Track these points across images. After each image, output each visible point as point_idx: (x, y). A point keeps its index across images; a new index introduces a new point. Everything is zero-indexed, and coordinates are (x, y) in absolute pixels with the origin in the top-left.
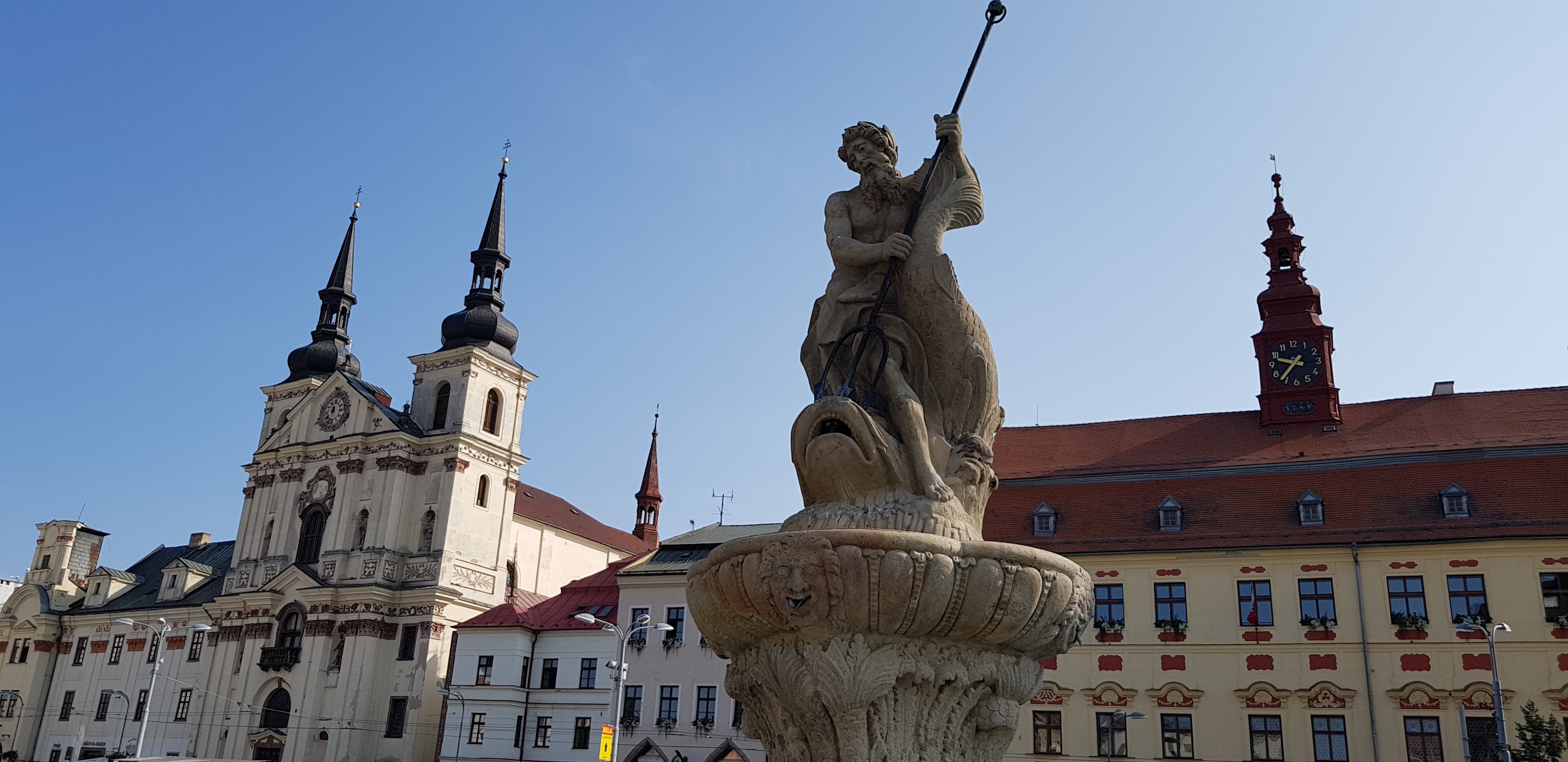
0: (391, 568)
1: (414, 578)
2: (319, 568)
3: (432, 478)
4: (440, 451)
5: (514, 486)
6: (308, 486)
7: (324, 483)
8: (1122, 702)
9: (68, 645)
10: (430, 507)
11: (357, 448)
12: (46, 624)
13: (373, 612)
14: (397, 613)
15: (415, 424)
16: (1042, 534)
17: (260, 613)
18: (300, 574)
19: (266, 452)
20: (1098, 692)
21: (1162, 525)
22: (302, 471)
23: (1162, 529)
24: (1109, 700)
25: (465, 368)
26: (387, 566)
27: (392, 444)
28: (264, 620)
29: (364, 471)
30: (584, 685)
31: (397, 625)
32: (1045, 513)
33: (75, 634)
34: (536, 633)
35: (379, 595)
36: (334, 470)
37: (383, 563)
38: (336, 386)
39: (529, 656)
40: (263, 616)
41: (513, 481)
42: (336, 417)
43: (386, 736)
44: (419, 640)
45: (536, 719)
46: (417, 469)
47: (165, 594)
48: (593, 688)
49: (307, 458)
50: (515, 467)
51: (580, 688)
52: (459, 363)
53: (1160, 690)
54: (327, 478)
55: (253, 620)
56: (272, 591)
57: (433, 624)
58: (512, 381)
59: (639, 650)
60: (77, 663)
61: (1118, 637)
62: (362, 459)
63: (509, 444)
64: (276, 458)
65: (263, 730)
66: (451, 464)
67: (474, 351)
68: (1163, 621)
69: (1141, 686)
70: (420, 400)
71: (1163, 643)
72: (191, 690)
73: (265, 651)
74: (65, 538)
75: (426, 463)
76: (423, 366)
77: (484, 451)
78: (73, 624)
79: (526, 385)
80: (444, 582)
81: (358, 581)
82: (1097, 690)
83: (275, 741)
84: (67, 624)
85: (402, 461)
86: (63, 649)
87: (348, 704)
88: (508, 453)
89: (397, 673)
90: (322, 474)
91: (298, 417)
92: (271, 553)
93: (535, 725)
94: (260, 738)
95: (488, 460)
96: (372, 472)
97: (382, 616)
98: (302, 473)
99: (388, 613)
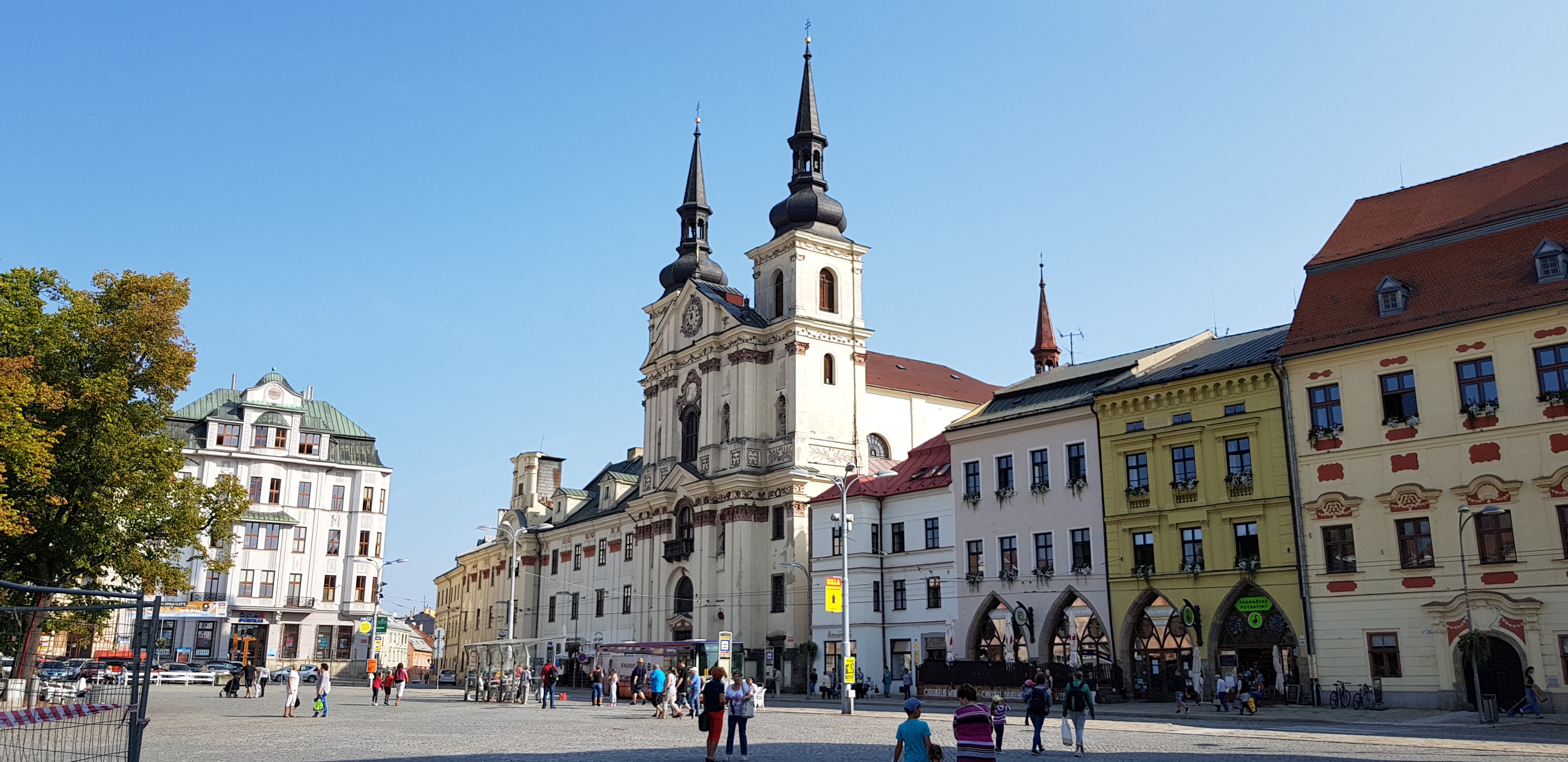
0: (755, 454)
1: (776, 462)
2: (698, 463)
3: (779, 365)
4: (782, 337)
5: (863, 360)
6: (682, 390)
7: (693, 386)
8: (1505, 497)
9: (546, 558)
10: (781, 393)
11: (712, 348)
12: (527, 542)
13: (743, 498)
14: (766, 496)
15: (760, 316)
16: (1389, 314)
17: (661, 511)
18: (684, 472)
19: (648, 365)
20: (1471, 490)
21: (1539, 276)
22: (676, 378)
23: (1539, 280)
24: (1487, 497)
25: (792, 253)
26: (750, 454)
27: (738, 338)
28: (665, 517)
29: (721, 368)
30: (930, 544)
31: (768, 507)
32: (1391, 288)
33: (550, 547)
34: (880, 499)
35: (746, 482)
36: (699, 372)
37: (746, 451)
38: (691, 293)
39: (878, 522)
40: (663, 513)
41: (860, 355)
42: (693, 322)
43: (772, 612)
44: (786, 520)
45: (893, 584)
46: (765, 358)
47: (604, 505)
48: (938, 547)
49: (678, 365)
50: (860, 341)
51: (927, 548)
52: (787, 250)
53: (1551, 477)
54: (695, 380)
55: (656, 519)
56: (666, 490)
57: (794, 503)
58: (843, 257)
59: (975, 504)
60: (554, 572)
61: (1492, 420)
62: (717, 357)
63: (851, 320)
64: (657, 370)
65: (676, 614)
66: (791, 348)
67: (797, 235)
68: (1549, 393)
69: (1527, 474)
70: (761, 292)
71: (1551, 420)
72: (630, 586)
73: (667, 544)
74: (530, 467)
75: (772, 351)
76: (758, 259)
77: (824, 331)
78: (546, 539)
79: (860, 258)
80: (801, 460)
81: (729, 471)
82: (1470, 486)
83: (687, 624)
84: (542, 540)
85: (749, 353)
86: (543, 562)
87: (735, 585)
88: (850, 329)
89: (774, 553)
90: (691, 377)
91: (666, 329)
92: (662, 457)
93: (892, 588)
94: (676, 622)
95: (829, 339)
96: (728, 368)
97: (753, 501)
98: (676, 379)
99: (758, 497)
